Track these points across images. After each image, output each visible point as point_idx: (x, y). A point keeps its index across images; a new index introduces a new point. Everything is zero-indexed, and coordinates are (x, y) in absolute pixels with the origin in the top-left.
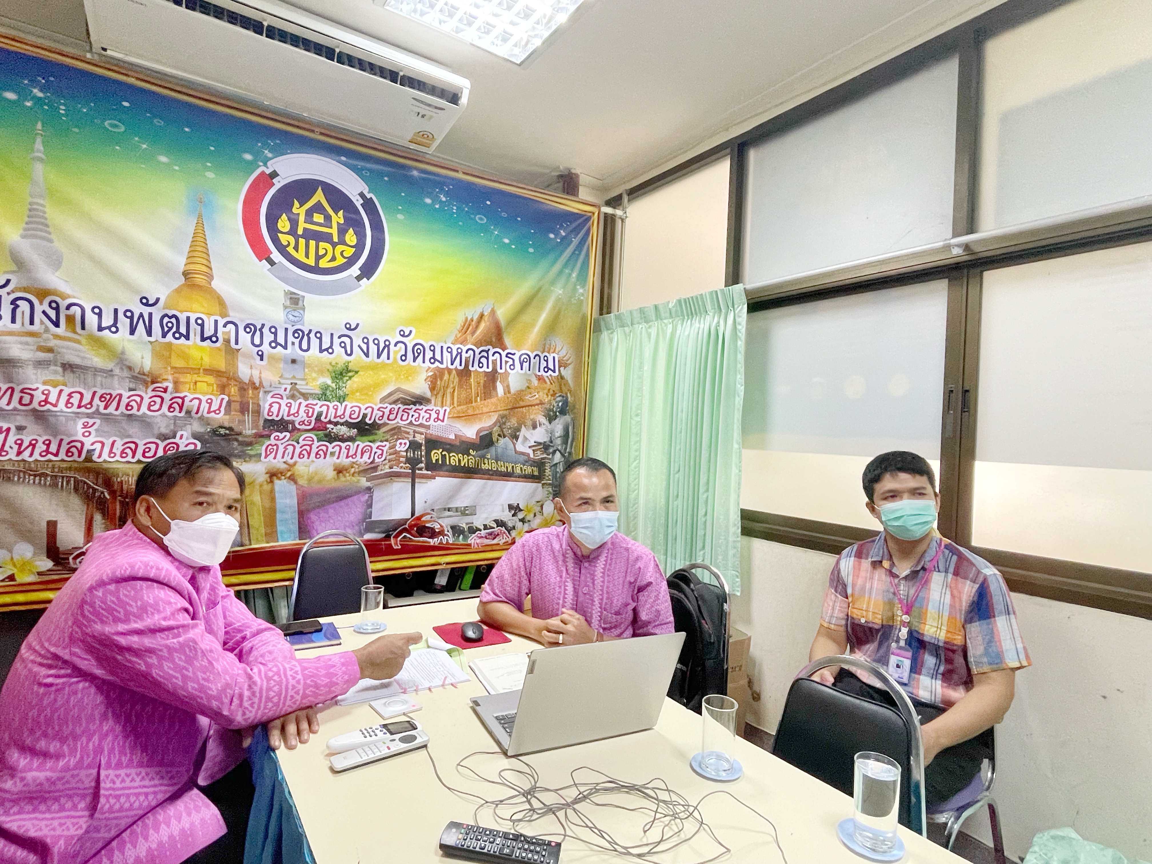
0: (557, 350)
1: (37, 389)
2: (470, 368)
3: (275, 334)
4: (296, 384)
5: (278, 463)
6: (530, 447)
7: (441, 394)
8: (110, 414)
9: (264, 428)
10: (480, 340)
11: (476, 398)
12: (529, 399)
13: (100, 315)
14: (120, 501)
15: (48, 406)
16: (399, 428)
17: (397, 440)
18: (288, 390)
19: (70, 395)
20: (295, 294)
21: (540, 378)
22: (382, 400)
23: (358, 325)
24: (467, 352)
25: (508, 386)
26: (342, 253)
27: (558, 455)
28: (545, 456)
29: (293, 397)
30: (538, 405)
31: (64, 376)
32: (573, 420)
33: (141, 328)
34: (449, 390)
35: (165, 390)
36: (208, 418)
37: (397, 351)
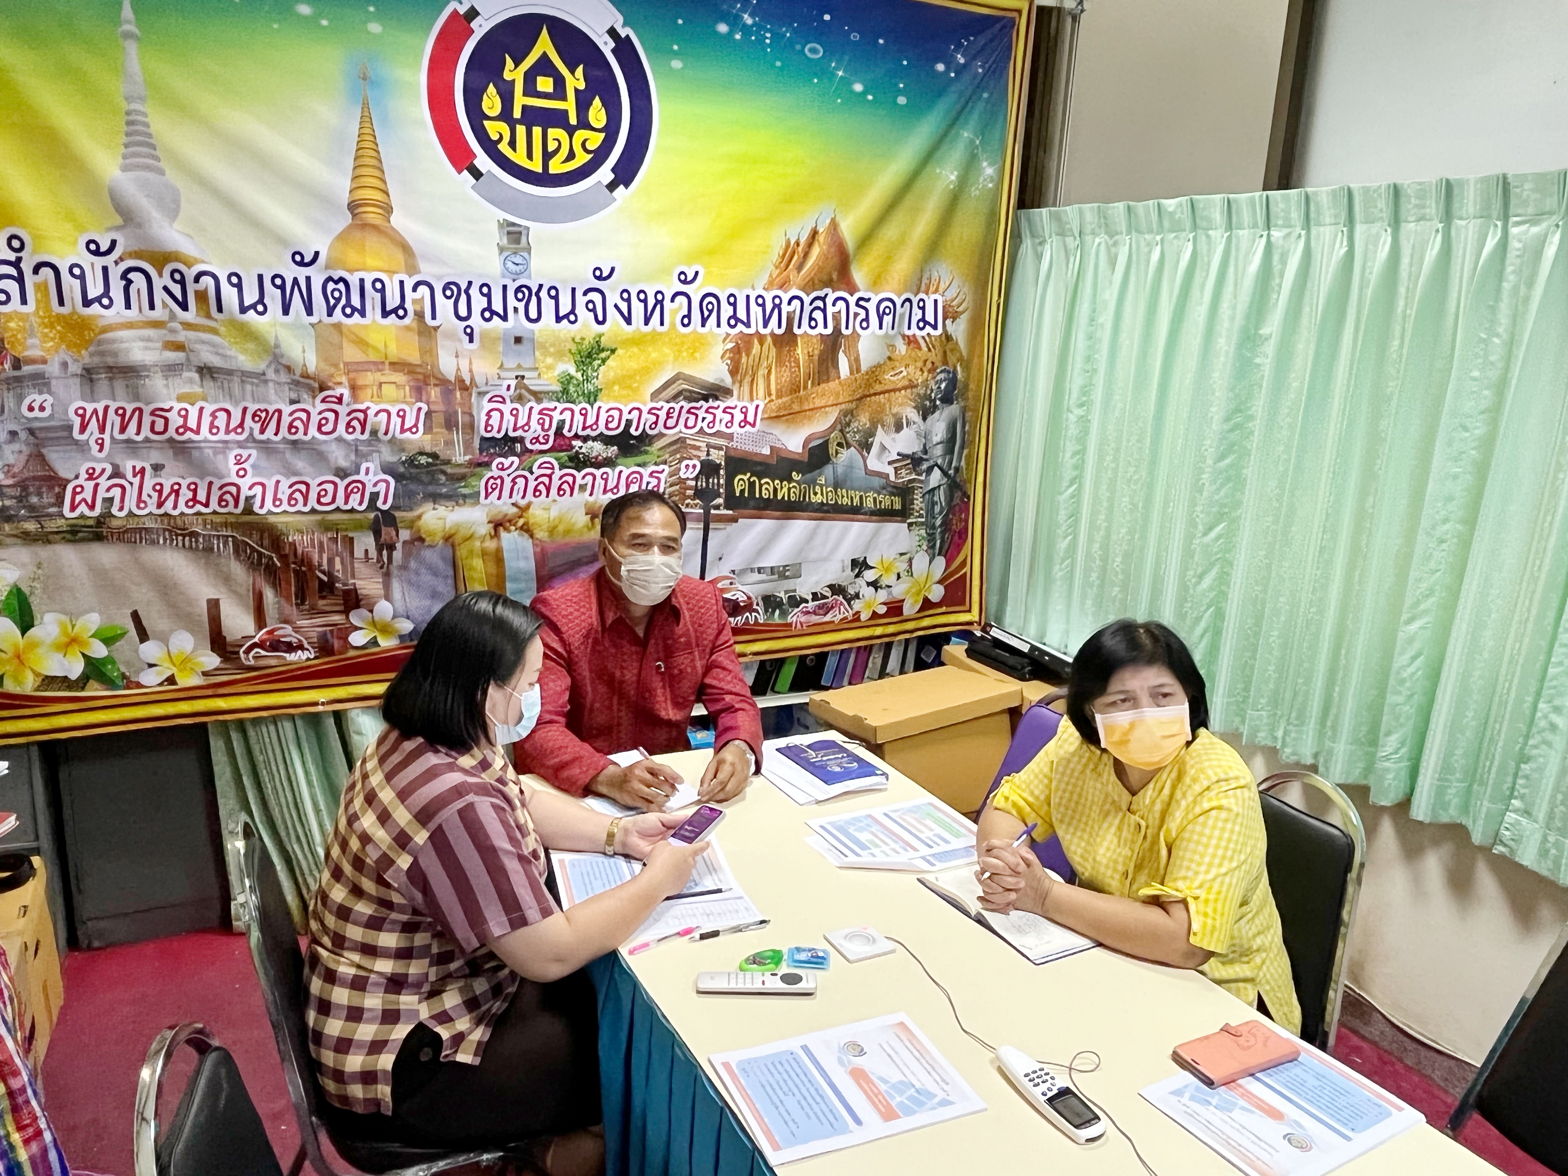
0: (942, 287)
1: (172, 408)
2: (796, 330)
3: (489, 296)
4: (523, 377)
5: (504, 506)
6: (890, 463)
7: (748, 379)
8: (268, 441)
9: (481, 450)
10: (812, 279)
11: (806, 383)
12: (889, 378)
13: (239, 286)
14: (295, 571)
15: (189, 435)
16: (681, 441)
17: (680, 462)
18: (512, 388)
19: (213, 415)
20: (513, 224)
21: (911, 341)
22: (655, 396)
23: (613, 269)
24: (789, 303)
25: (857, 360)
26: (583, 145)
27: (936, 474)
28: (913, 476)
29: (520, 399)
30: (905, 388)
31: (202, 386)
32: (964, 410)
33: (297, 303)
34: (762, 372)
35: (340, 400)
36: (402, 442)
37: (675, 310)
